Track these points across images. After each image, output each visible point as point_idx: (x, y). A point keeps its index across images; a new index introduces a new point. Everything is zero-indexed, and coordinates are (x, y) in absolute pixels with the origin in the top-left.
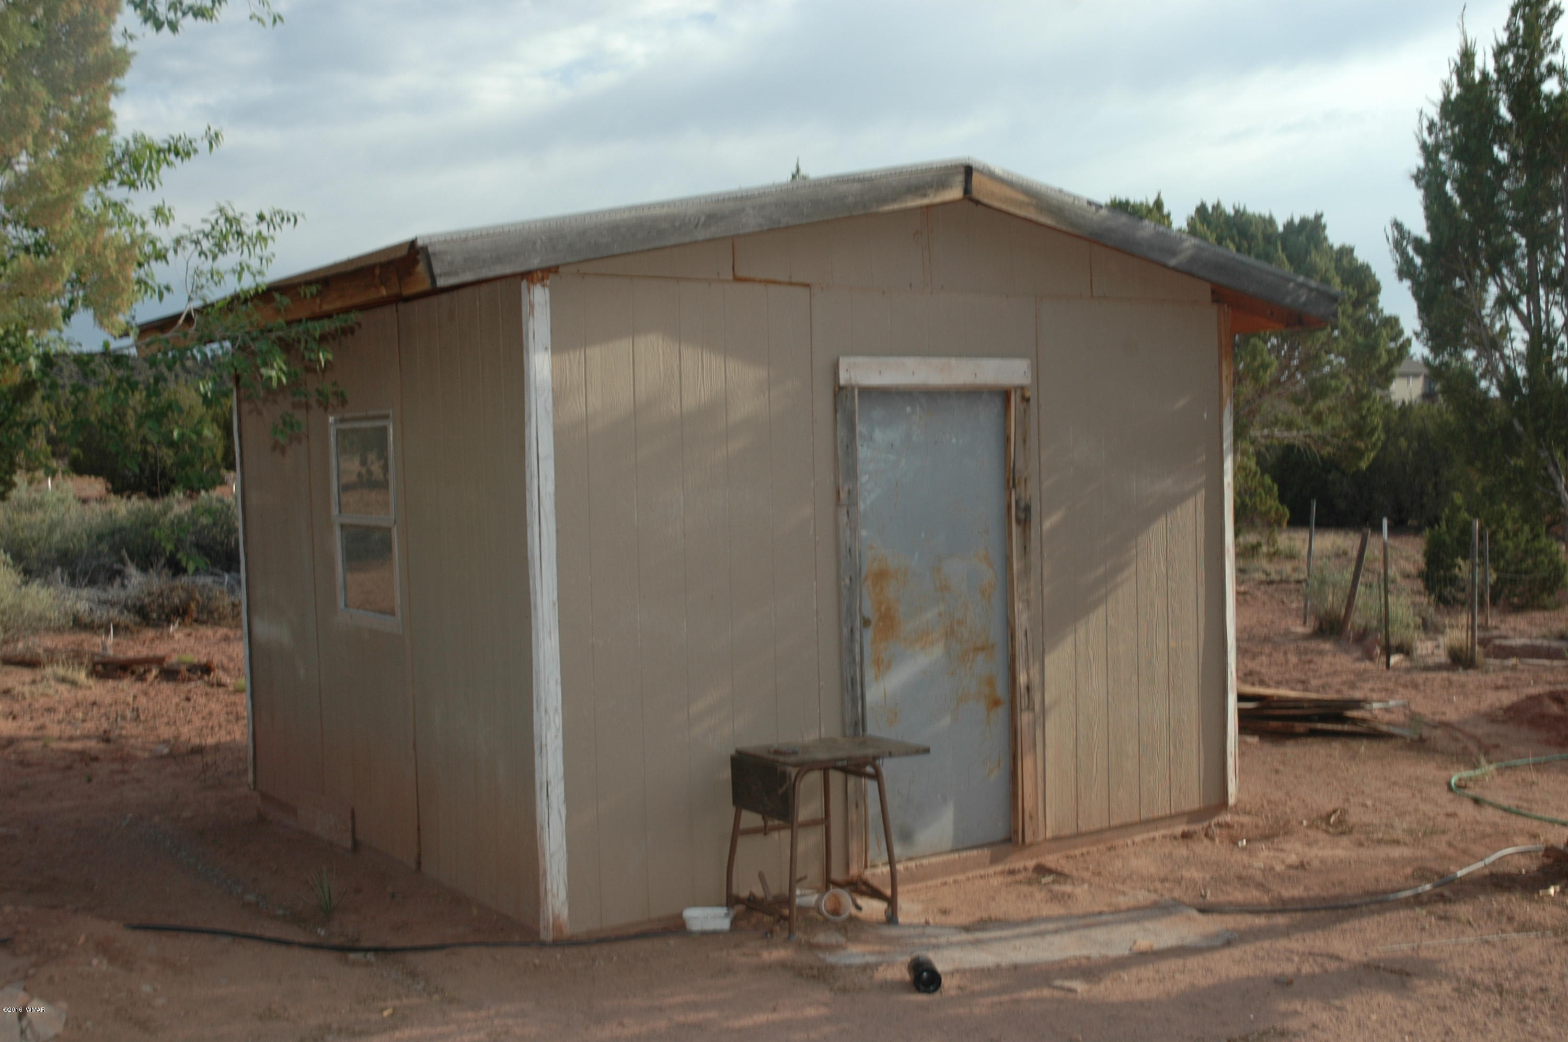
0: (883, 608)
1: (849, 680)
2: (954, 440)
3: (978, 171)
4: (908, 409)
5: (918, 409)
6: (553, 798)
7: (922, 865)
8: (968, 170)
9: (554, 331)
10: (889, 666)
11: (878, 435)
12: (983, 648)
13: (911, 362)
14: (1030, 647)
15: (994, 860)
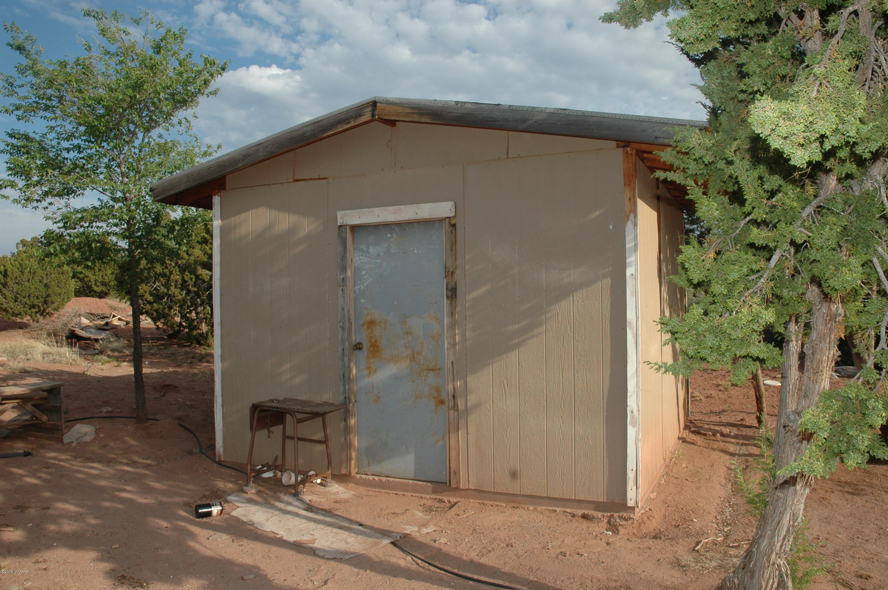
0: (373, 340)
1: (342, 375)
2: (416, 251)
3: (379, 102)
4: (389, 235)
5: (394, 235)
6: (218, 403)
7: (388, 480)
8: (374, 104)
9: (221, 213)
10: (375, 371)
11: (372, 250)
12: (433, 370)
13: (376, 210)
14: (455, 372)
15: (435, 491)
